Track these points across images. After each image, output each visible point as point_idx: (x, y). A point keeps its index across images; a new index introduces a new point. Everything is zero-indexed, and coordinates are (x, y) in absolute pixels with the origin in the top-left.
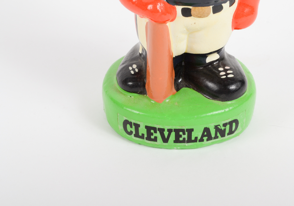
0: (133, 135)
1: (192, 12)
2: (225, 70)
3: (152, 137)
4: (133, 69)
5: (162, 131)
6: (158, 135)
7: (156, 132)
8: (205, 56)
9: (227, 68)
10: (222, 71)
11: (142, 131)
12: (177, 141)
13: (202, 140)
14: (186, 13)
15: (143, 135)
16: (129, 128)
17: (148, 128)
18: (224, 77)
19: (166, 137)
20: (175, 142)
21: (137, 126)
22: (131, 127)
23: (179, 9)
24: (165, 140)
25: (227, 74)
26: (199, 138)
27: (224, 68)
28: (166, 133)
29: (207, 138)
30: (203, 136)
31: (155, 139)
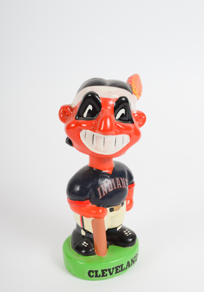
0: (94, 277)
1: (114, 209)
2: (127, 232)
3: (105, 275)
4: (85, 244)
5: (109, 270)
6: (108, 272)
7: (106, 271)
8: (116, 228)
9: (127, 230)
10: (125, 233)
11: (100, 273)
12: (117, 272)
13: (127, 268)
14: (112, 210)
15: (100, 275)
16: (92, 274)
17: (103, 271)
18: (128, 235)
19: (112, 272)
20: (116, 273)
21: (96, 272)
22: (93, 273)
23: (108, 209)
24: (111, 274)
25: (128, 233)
26: (125, 268)
27: (125, 231)
28: (111, 270)
29: (128, 266)
30: (127, 266)
31: (106, 275)
